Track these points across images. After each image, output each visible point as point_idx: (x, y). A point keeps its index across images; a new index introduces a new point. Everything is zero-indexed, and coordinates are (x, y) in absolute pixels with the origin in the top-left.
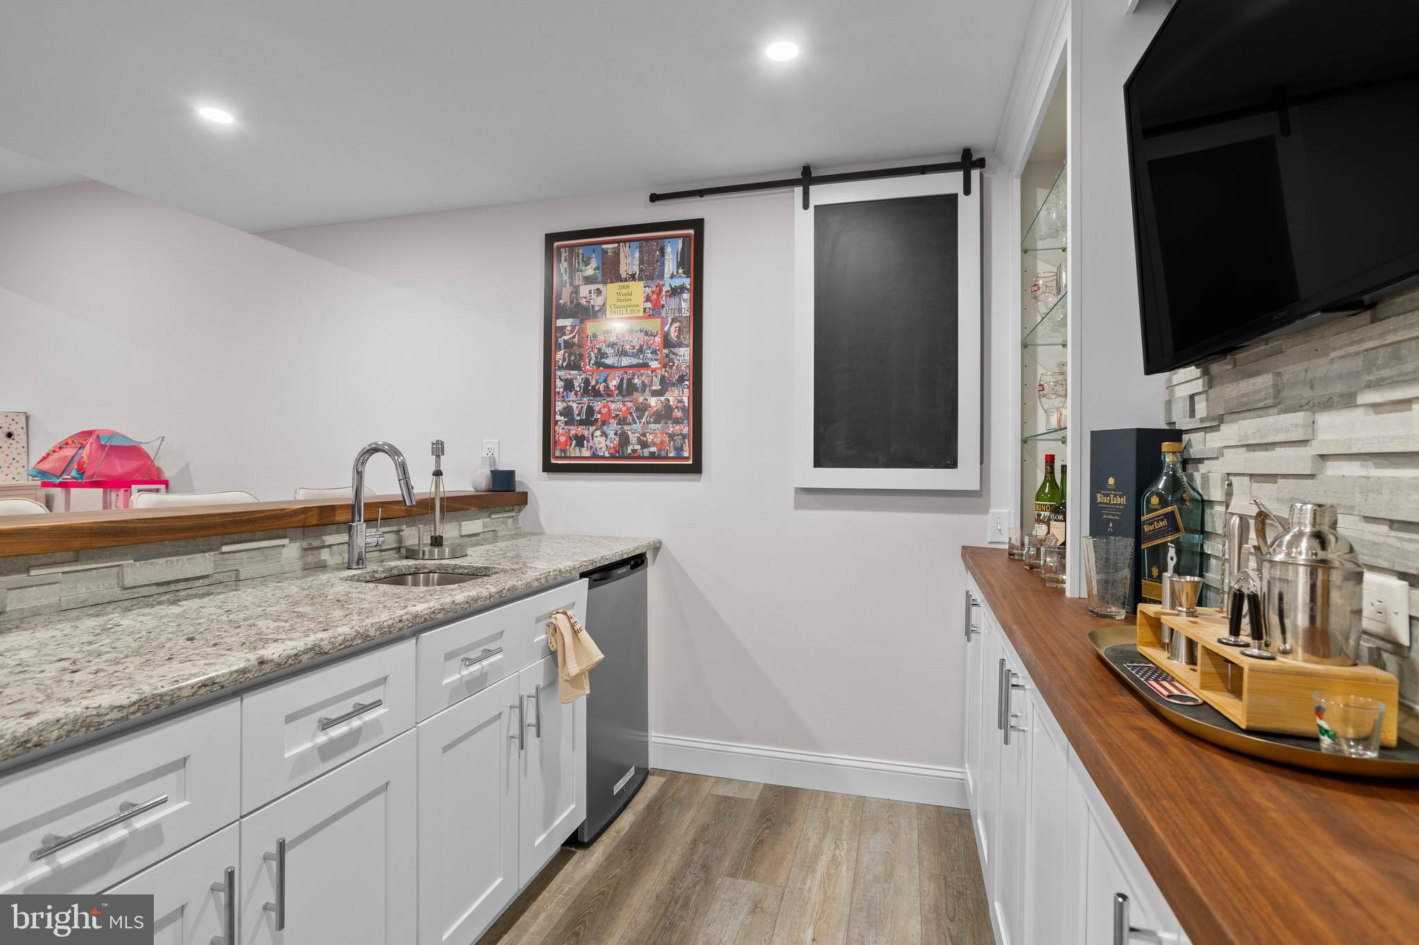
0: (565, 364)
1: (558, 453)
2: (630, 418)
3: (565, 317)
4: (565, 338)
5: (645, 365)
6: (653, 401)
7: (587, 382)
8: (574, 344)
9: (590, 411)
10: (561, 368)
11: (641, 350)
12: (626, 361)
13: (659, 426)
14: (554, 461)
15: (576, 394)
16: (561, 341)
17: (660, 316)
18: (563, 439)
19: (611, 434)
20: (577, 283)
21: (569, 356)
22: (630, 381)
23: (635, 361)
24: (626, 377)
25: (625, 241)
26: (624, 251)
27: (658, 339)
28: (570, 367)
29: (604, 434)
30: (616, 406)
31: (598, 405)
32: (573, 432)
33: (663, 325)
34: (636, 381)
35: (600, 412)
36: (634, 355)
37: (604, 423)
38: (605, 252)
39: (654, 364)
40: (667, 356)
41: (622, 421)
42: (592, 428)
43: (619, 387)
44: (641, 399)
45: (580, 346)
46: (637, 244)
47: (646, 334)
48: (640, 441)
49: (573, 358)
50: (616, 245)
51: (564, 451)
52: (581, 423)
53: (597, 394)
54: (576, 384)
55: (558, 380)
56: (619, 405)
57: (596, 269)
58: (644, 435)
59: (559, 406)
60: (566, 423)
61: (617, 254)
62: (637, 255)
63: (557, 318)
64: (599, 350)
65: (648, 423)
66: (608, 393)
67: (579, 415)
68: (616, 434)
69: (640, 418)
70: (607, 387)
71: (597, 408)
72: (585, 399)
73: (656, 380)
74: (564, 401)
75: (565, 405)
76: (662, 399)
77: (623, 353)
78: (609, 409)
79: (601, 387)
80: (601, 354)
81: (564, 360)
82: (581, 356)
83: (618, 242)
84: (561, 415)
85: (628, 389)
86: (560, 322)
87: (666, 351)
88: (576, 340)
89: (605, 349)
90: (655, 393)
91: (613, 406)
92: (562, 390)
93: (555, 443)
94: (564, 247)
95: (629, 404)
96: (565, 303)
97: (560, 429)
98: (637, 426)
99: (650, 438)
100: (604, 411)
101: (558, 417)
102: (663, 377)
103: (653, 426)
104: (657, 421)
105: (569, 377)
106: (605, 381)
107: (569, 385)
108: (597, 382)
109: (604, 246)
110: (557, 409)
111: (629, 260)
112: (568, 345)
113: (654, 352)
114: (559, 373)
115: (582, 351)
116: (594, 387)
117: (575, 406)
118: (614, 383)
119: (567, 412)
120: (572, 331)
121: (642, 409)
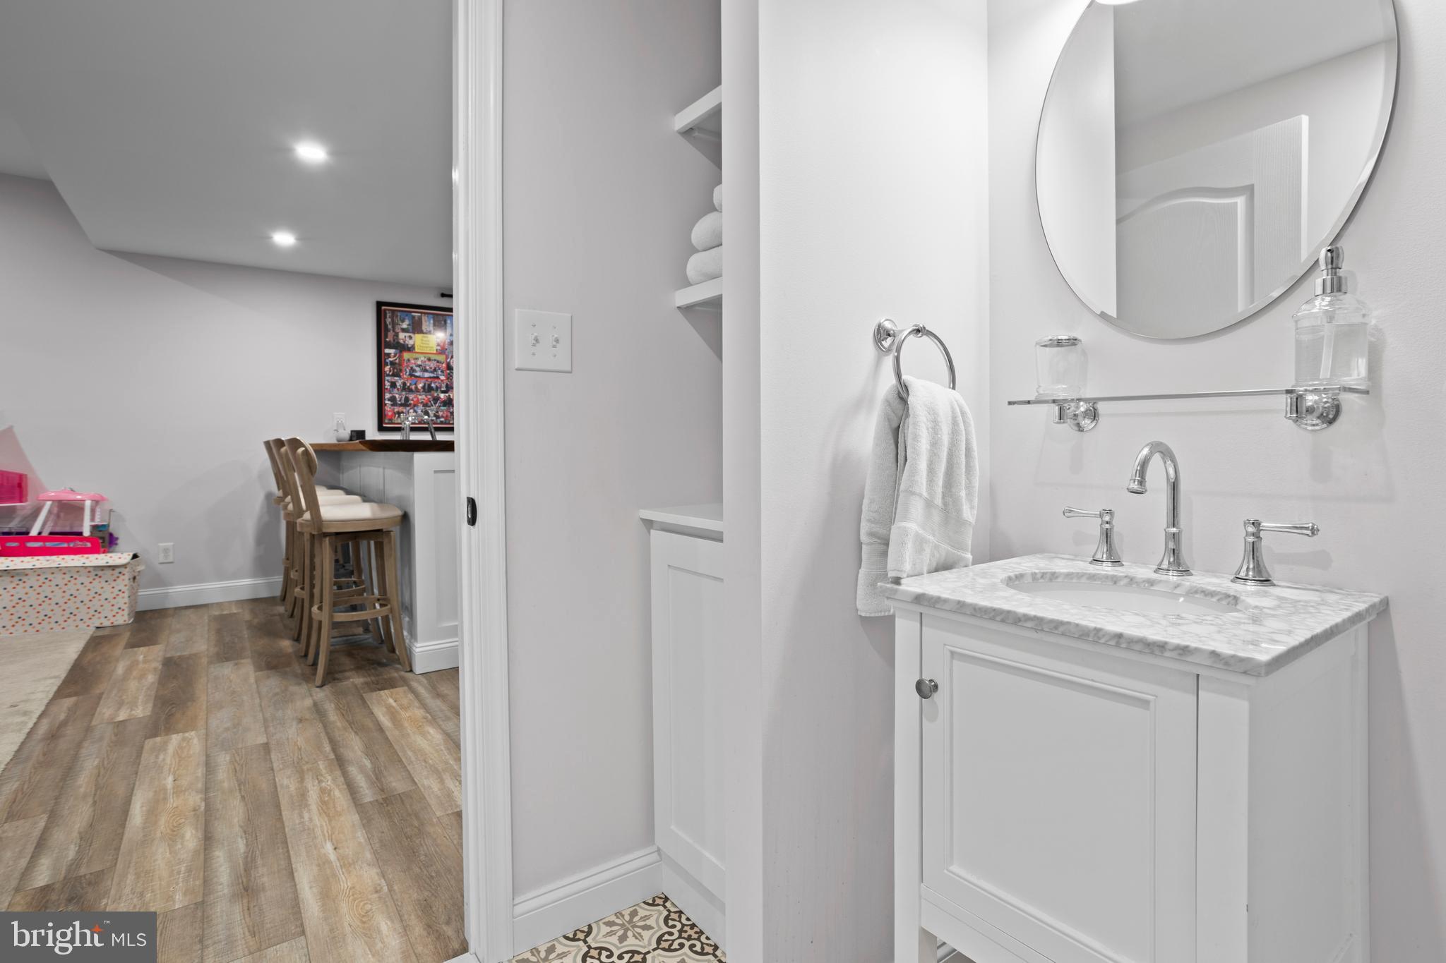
0: (391, 373)
1: (386, 421)
2: (429, 403)
3: (390, 348)
4: (390, 359)
5: (438, 378)
6: (442, 396)
7: (404, 384)
8: (396, 363)
9: (407, 399)
10: (388, 375)
11: (435, 370)
12: (427, 375)
13: (445, 408)
14: (384, 425)
15: (398, 389)
16: (387, 361)
17: (444, 353)
18: (390, 414)
19: (419, 411)
20: (397, 330)
21: (393, 369)
22: (429, 385)
23: (432, 375)
24: (427, 383)
25: (425, 313)
26: (424, 318)
27: (444, 365)
28: (394, 375)
29: (415, 411)
30: (422, 397)
31: (411, 396)
32: (396, 410)
33: (447, 358)
34: (433, 385)
35: (412, 400)
36: (432, 372)
37: (415, 405)
38: (414, 317)
39: (442, 378)
40: (449, 374)
41: (425, 405)
42: (408, 408)
43: (423, 388)
44: (436, 395)
45: (400, 364)
46: (431, 316)
47: (438, 362)
48: (435, 415)
49: (395, 371)
50: (420, 314)
51: (390, 420)
52: (401, 405)
53: (410, 390)
54: (398, 384)
55: (386, 382)
56: (424, 397)
57: (408, 325)
58: (437, 412)
59: (387, 396)
60: (392, 405)
61: (420, 319)
62: (432, 321)
63: (386, 347)
64: (412, 368)
65: (440, 406)
66: (417, 390)
67: (400, 401)
68: (422, 411)
69: (435, 404)
70: (416, 388)
71: (411, 398)
72: (404, 393)
73: (444, 385)
74: (390, 393)
75: (391, 395)
76: (447, 395)
77: (426, 371)
78: (418, 399)
79: (413, 387)
80: (412, 370)
81: (390, 371)
82: (401, 370)
83: (421, 313)
84: (389, 400)
85: (428, 389)
86: (387, 351)
87: (448, 372)
88: (397, 361)
89: (415, 367)
90: (443, 392)
91: (420, 397)
92: (389, 387)
93: (385, 415)
94: (389, 310)
95: (429, 397)
96: (390, 341)
97: (388, 407)
98: (434, 408)
99: (441, 414)
100: (415, 399)
101: (387, 402)
102: (447, 384)
103: (442, 408)
104: (444, 406)
105: (393, 380)
106: (415, 384)
107: (393, 385)
108: (411, 384)
109: (413, 314)
110: (386, 397)
111: (428, 323)
112: (392, 363)
113: (442, 372)
114: (387, 378)
115: (401, 368)
116: (409, 387)
117: (397, 396)
118: (420, 386)
119: (393, 399)
120: (395, 356)
121: (436, 399)
